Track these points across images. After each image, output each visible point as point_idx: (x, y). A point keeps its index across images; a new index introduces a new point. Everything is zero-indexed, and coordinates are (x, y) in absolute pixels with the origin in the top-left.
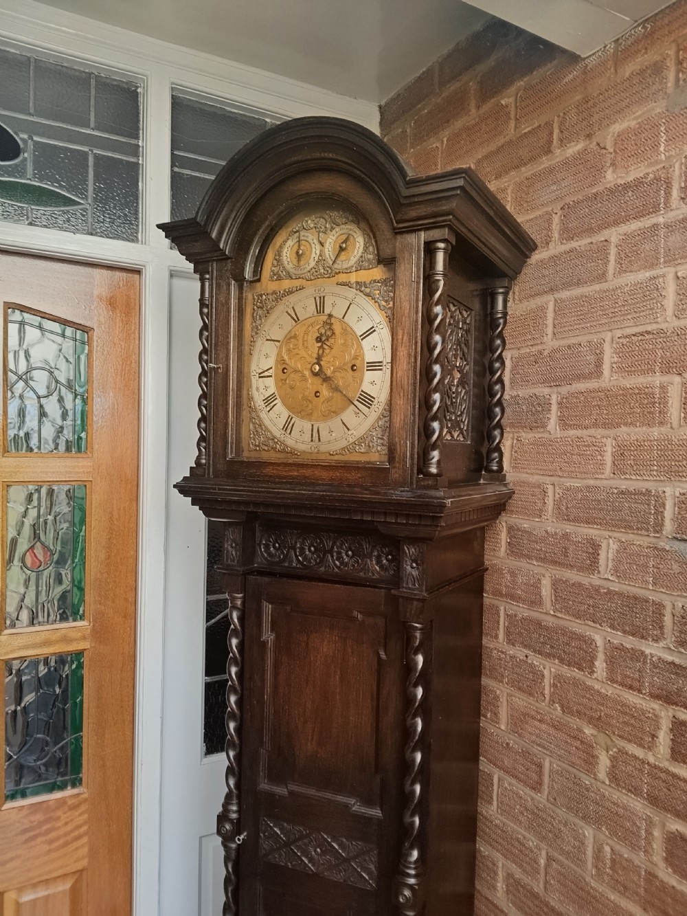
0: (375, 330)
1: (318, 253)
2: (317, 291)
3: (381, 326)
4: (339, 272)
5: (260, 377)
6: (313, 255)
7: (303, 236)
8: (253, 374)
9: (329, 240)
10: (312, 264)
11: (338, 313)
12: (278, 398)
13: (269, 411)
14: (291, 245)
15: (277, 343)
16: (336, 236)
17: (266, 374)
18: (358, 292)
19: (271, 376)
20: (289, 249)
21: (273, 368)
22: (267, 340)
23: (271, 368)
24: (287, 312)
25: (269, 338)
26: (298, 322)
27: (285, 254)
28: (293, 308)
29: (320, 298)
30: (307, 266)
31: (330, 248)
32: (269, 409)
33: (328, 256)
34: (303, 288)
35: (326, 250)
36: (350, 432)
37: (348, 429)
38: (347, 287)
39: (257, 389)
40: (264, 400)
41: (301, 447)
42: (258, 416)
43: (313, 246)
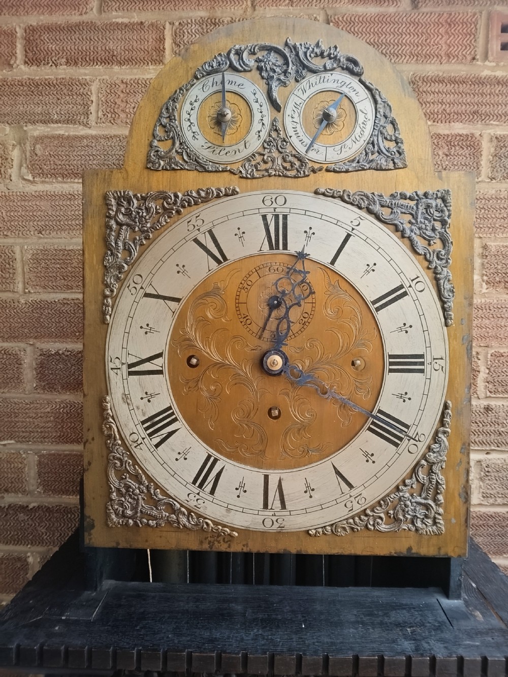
0: (405, 294)
1: (267, 121)
2: (268, 203)
3: (420, 287)
4: (320, 170)
5: (130, 373)
6: (257, 126)
7: (231, 82)
8: (111, 365)
9: (293, 100)
10: (255, 144)
11: (321, 252)
12: (180, 417)
13: (157, 446)
14: (201, 98)
15: (173, 305)
16: (308, 93)
17: (147, 367)
18: (363, 214)
19: (160, 372)
20: (196, 105)
21: (166, 355)
22: (147, 295)
23: (159, 355)
24: (196, 241)
25: (150, 290)
26: (225, 264)
27: (185, 116)
28: (210, 232)
29: (277, 217)
30: (241, 146)
31: (296, 115)
32: (156, 440)
33: (290, 132)
34: (234, 193)
35: (288, 121)
36: (354, 492)
37: (350, 486)
38: (338, 201)
39: (126, 398)
40: (143, 422)
41: (239, 520)
42: (132, 456)
43: (255, 106)
